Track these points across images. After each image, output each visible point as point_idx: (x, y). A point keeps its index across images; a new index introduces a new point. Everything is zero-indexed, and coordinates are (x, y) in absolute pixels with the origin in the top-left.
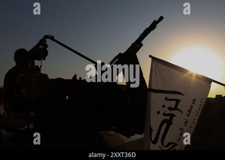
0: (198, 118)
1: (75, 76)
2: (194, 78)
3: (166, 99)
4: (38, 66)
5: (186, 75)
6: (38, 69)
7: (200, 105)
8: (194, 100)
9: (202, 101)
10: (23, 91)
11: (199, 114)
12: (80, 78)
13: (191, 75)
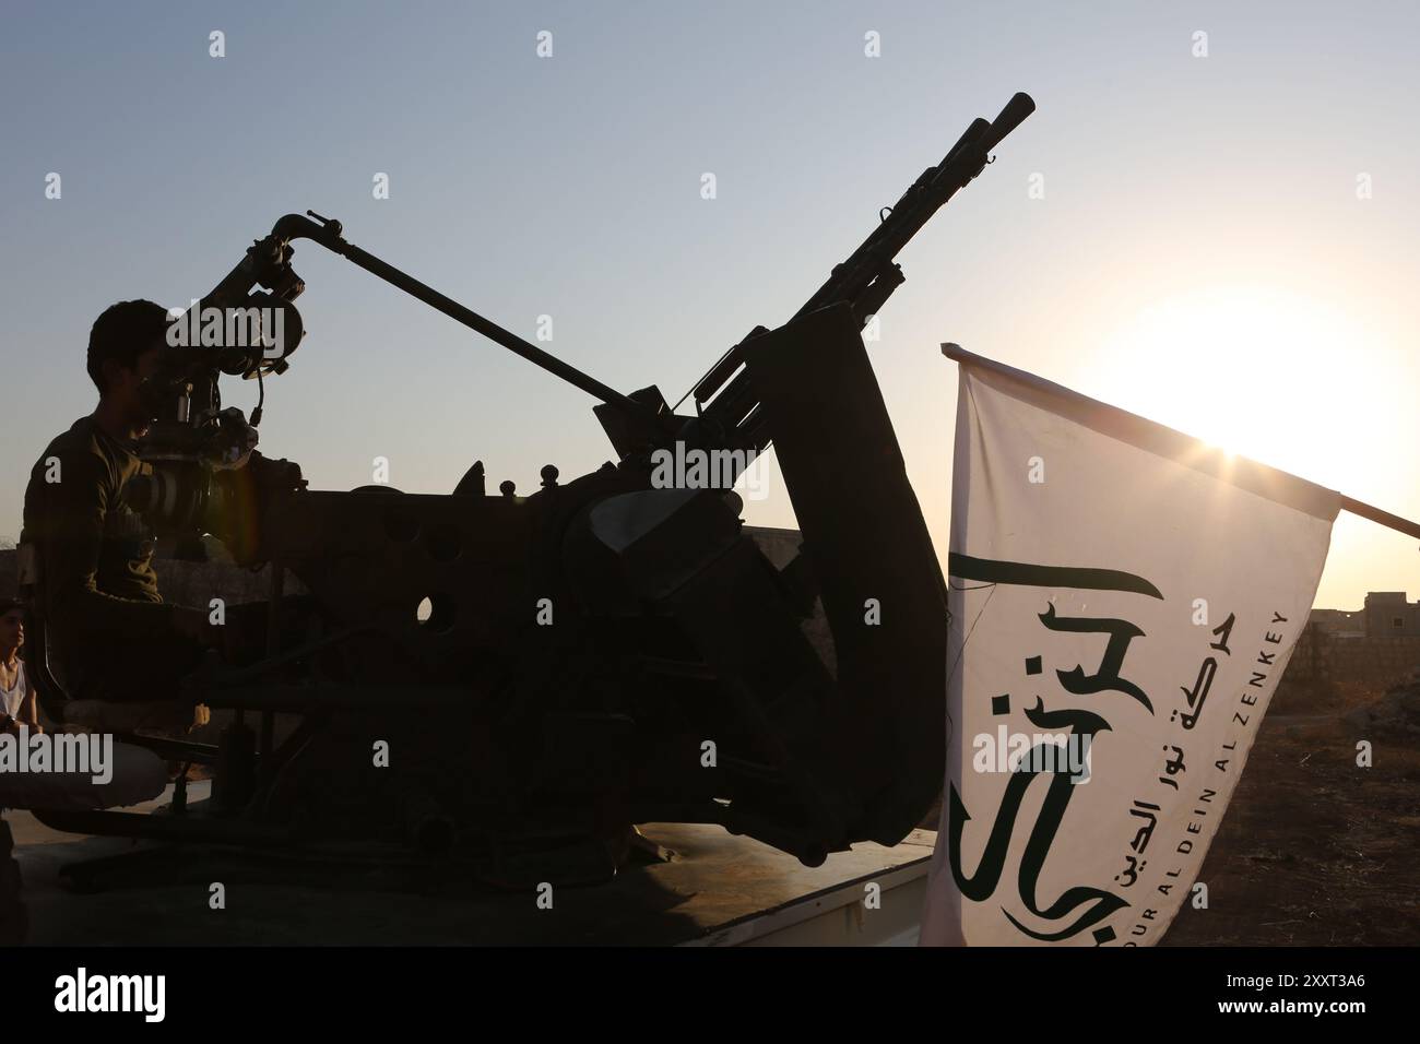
0: (1250, 742)
1: (476, 473)
2: (1224, 488)
3: (1051, 620)
4: (240, 413)
5: (1173, 469)
6: (240, 429)
7: (1265, 659)
8: (1226, 628)
9: (1277, 629)
10: (143, 568)
11: (1256, 714)
12: (508, 487)
13: (1208, 467)
